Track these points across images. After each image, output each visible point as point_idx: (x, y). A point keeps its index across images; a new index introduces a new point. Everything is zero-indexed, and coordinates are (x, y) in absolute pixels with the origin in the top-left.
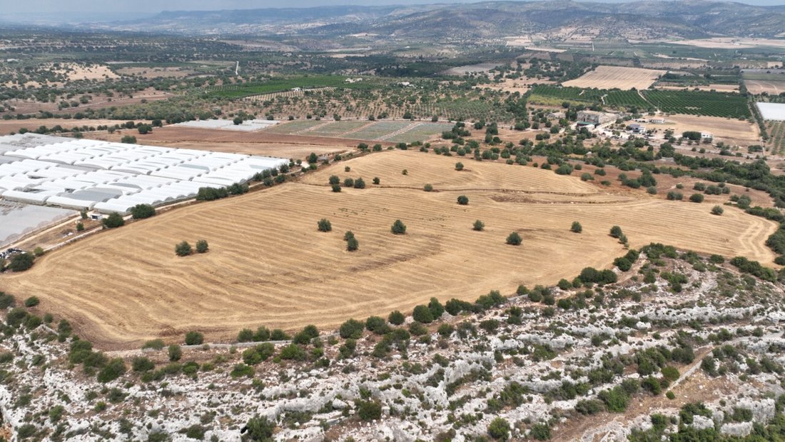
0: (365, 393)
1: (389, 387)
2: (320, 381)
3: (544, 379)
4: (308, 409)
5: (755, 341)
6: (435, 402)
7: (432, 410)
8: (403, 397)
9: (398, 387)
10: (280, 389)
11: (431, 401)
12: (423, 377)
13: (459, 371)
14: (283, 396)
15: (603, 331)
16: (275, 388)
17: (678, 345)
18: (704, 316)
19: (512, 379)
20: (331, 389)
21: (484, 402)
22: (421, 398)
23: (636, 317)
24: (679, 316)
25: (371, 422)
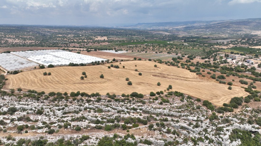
0: (42, 109)
1: (48, 108)
2: (34, 103)
3: (92, 117)
4: (27, 109)
5: (175, 124)
6: (57, 115)
7: (55, 117)
8: (49, 111)
9: (50, 109)
10: (24, 103)
11: (56, 114)
12: (57, 108)
13: (70, 109)
14: (24, 104)
15: (123, 109)
16: (23, 102)
17: (146, 119)
18: (163, 113)
19: (84, 115)
20: (34, 105)
21: (71, 118)
22: (54, 113)
23: (138, 108)
24: (153, 111)
25: (38, 115)
